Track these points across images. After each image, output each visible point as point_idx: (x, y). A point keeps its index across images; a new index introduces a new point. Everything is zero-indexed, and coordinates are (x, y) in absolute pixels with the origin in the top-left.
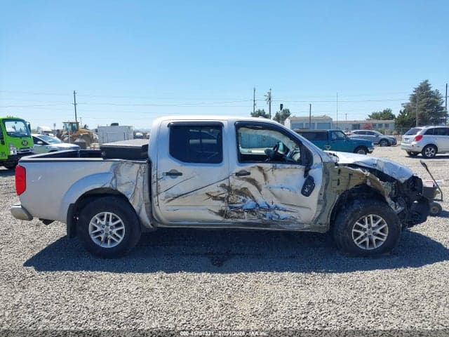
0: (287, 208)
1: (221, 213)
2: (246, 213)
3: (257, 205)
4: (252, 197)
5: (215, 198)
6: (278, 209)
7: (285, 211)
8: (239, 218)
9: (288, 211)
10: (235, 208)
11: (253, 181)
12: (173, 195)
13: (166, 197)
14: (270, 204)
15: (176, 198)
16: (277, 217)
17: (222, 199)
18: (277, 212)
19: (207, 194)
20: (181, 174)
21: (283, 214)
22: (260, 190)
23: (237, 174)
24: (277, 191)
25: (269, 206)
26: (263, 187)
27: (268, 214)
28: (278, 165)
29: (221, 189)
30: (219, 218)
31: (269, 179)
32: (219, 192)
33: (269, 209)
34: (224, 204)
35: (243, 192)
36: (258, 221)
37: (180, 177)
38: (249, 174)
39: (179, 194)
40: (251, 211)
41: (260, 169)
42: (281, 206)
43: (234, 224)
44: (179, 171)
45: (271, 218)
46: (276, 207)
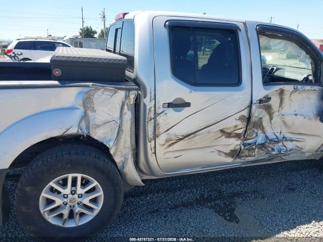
0: (294, 137)
2: (257, 150)
3: (267, 137)
4: (263, 128)
5: (229, 135)
6: (286, 140)
7: (292, 141)
8: (250, 156)
9: (295, 140)
10: (249, 144)
11: (268, 109)
12: (176, 136)
13: (167, 141)
14: (278, 135)
15: (181, 139)
16: (285, 148)
18: (285, 143)
19: (222, 131)
20: (188, 105)
21: (290, 145)
22: (271, 118)
24: (290, 119)
25: (277, 137)
26: (275, 115)
27: (276, 147)
29: (239, 122)
32: (236, 126)
33: (277, 140)
34: (239, 142)
36: (266, 156)
37: (186, 109)
38: (270, 99)
39: (185, 134)
40: (262, 146)
41: (281, 92)
42: (288, 136)
43: (243, 163)
44: (187, 101)
45: (280, 151)
46: (284, 137)
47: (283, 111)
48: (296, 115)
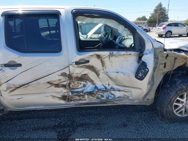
0: (121, 88)
1: (64, 98)
2: (86, 96)
3: (96, 87)
4: (92, 81)
5: (57, 86)
6: (114, 90)
7: (119, 91)
8: (80, 100)
9: (122, 91)
10: (77, 92)
11: (92, 68)
12: (14, 85)
13: (8, 88)
14: (107, 86)
15: (18, 88)
16: (113, 96)
17: (64, 86)
18: (113, 92)
19: (49, 83)
20: (20, 65)
21: (117, 94)
22: (98, 75)
23: (77, 63)
24: (113, 75)
25: (106, 88)
26: (101, 72)
27: (105, 94)
28: (115, 52)
29: (61, 78)
30: (62, 102)
31: (106, 65)
32: (60, 80)
33: (106, 90)
34: (66, 90)
35: (84, 78)
36: (98, 101)
37: (19, 68)
38: (88, 61)
39: (21, 84)
40: (90, 93)
41: (98, 56)
42: (116, 87)
43: (77, 105)
44: (18, 62)
45: (108, 98)
46: (112, 88)
47: (107, 70)
48: (117, 72)
